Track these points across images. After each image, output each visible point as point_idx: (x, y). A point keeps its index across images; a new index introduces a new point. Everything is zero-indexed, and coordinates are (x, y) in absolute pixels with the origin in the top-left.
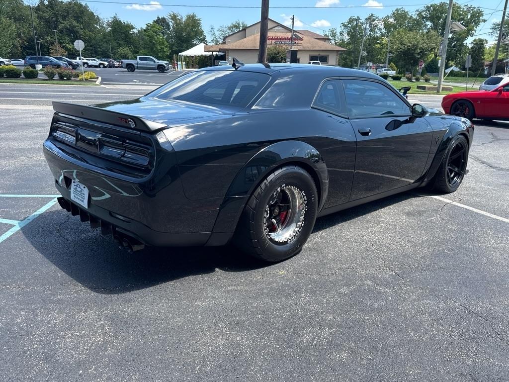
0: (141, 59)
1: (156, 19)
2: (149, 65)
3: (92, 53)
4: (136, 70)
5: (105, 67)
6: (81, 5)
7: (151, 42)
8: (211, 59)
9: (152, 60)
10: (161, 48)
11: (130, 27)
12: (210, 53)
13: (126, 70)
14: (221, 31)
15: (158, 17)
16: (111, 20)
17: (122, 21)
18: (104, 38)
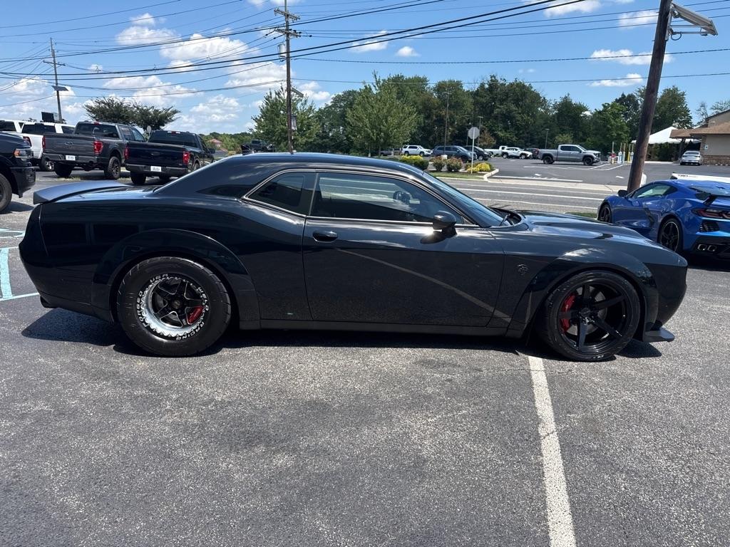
0: (563, 148)
1: (619, 96)
2: (572, 155)
3: (526, 142)
4: (555, 162)
5: (527, 158)
6: (524, 86)
7: (605, 127)
8: (678, 149)
9: (577, 149)
10: (618, 134)
11: (582, 108)
12: (679, 141)
13: (542, 162)
14: (716, 109)
15: (623, 95)
16: (559, 100)
17: (573, 102)
18: (544, 124)
